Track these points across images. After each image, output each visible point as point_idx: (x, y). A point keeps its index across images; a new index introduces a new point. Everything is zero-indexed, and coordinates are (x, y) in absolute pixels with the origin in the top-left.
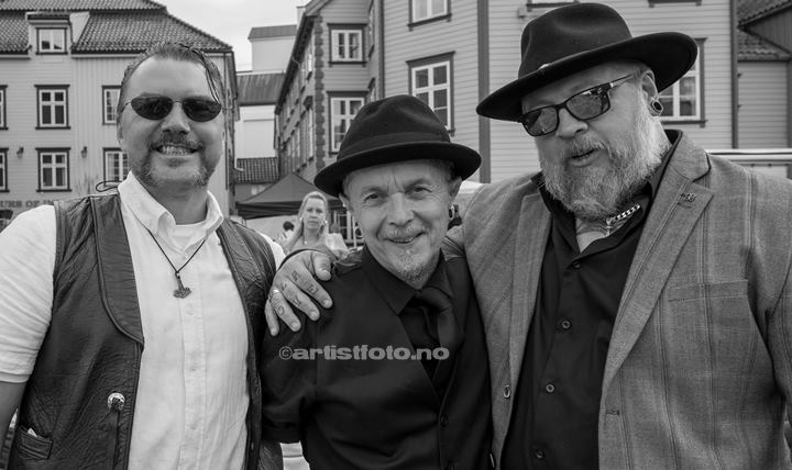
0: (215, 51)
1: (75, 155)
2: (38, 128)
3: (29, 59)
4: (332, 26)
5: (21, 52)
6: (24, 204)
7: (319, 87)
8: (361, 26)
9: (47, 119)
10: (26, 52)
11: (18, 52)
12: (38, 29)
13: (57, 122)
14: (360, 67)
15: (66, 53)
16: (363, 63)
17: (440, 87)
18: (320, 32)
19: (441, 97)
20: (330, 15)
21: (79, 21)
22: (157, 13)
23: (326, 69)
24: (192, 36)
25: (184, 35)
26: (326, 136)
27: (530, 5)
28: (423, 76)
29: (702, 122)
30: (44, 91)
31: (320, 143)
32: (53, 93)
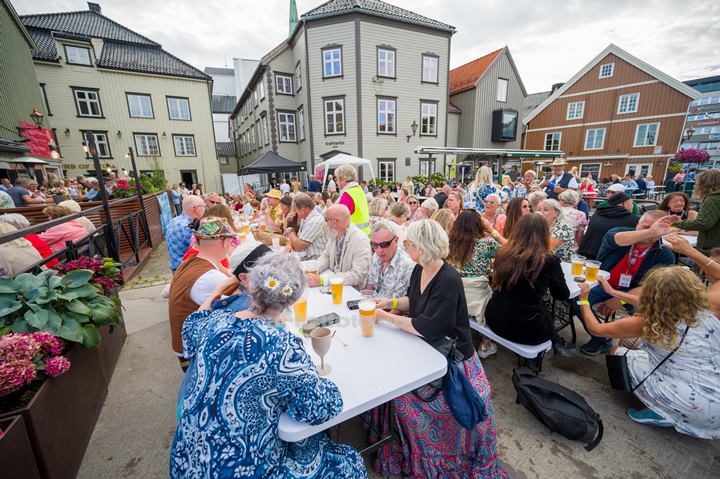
0: (201, 78)
1: (112, 136)
2: (79, 116)
3: (60, 66)
4: (276, 73)
5: (53, 61)
6: (77, 166)
7: (271, 106)
8: (291, 75)
9: (85, 110)
10: (57, 61)
11: (52, 61)
12: (64, 45)
13: (94, 113)
14: (291, 98)
15: (92, 66)
16: (293, 96)
17: (330, 113)
18: (269, 75)
19: (339, 117)
20: (275, 66)
21: (98, 45)
22: (155, 48)
23: (274, 96)
24: (184, 67)
25: (178, 66)
26: (277, 133)
27: (378, 76)
28: (330, 107)
29: (436, 136)
30: (79, 91)
31: (274, 136)
32: (86, 93)
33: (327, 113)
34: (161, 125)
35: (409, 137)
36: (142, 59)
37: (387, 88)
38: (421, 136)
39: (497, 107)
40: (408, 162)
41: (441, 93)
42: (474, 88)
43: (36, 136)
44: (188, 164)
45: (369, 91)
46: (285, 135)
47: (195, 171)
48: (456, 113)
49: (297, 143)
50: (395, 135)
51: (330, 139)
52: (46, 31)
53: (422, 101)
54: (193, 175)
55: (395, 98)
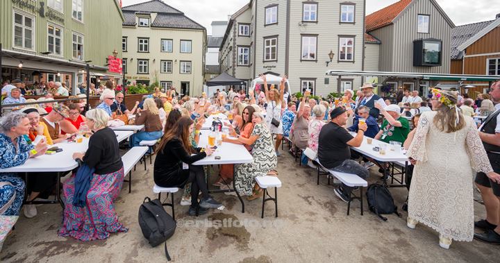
0: (200, 29)
1: (151, 62)
2: (138, 52)
3: (136, 28)
4: (239, 23)
7: (234, 44)
8: (249, 24)
9: (141, 49)
10: (135, 26)
11: (132, 25)
12: (139, 18)
13: (145, 50)
14: (247, 38)
15: (149, 27)
16: (249, 36)
17: (268, 47)
18: (235, 25)
19: (273, 49)
20: (239, 20)
21: (154, 16)
22: (181, 14)
23: (237, 38)
24: (192, 24)
25: (190, 23)
26: (236, 60)
27: (303, 22)
28: (268, 42)
29: (353, 62)
30: (140, 39)
31: (234, 62)
32: (144, 40)
33: (266, 47)
34: (175, 56)
35: (328, 62)
36: (172, 21)
37: (310, 29)
38: (339, 61)
39: (418, 38)
40: (327, 81)
41: (358, 30)
42: (392, 24)
43: (114, 62)
44: (185, 78)
45: (295, 31)
46: (241, 61)
47: (189, 83)
48: (377, 44)
49: (249, 66)
50: (316, 61)
51: (266, 64)
52: (132, 12)
53: (340, 36)
54: (187, 85)
55: (316, 35)
